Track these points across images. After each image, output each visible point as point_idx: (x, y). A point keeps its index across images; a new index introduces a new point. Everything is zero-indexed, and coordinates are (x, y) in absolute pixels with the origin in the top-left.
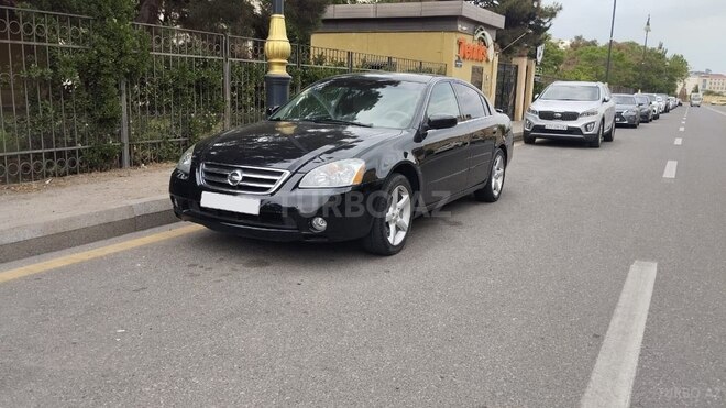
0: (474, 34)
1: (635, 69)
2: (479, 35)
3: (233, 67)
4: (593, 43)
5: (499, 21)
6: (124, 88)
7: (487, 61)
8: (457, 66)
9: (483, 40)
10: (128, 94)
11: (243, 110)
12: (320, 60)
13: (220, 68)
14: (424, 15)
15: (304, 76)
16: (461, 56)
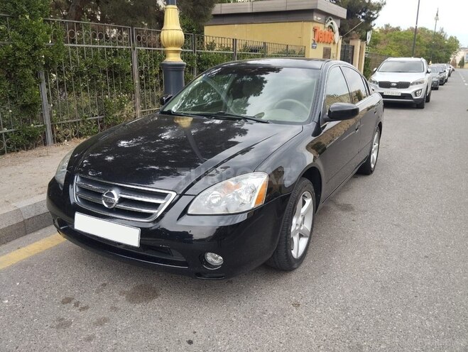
0: (325, 23)
1: (427, 47)
2: (329, 24)
3: (139, 55)
4: (398, 29)
5: (342, 13)
6: (43, 77)
7: (334, 43)
8: (313, 47)
9: (331, 28)
10: (46, 81)
11: (150, 90)
12: (212, 46)
13: (128, 55)
14: (289, 9)
15: (199, 60)
16: (316, 40)
